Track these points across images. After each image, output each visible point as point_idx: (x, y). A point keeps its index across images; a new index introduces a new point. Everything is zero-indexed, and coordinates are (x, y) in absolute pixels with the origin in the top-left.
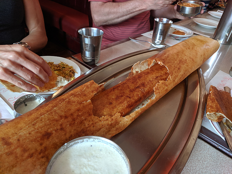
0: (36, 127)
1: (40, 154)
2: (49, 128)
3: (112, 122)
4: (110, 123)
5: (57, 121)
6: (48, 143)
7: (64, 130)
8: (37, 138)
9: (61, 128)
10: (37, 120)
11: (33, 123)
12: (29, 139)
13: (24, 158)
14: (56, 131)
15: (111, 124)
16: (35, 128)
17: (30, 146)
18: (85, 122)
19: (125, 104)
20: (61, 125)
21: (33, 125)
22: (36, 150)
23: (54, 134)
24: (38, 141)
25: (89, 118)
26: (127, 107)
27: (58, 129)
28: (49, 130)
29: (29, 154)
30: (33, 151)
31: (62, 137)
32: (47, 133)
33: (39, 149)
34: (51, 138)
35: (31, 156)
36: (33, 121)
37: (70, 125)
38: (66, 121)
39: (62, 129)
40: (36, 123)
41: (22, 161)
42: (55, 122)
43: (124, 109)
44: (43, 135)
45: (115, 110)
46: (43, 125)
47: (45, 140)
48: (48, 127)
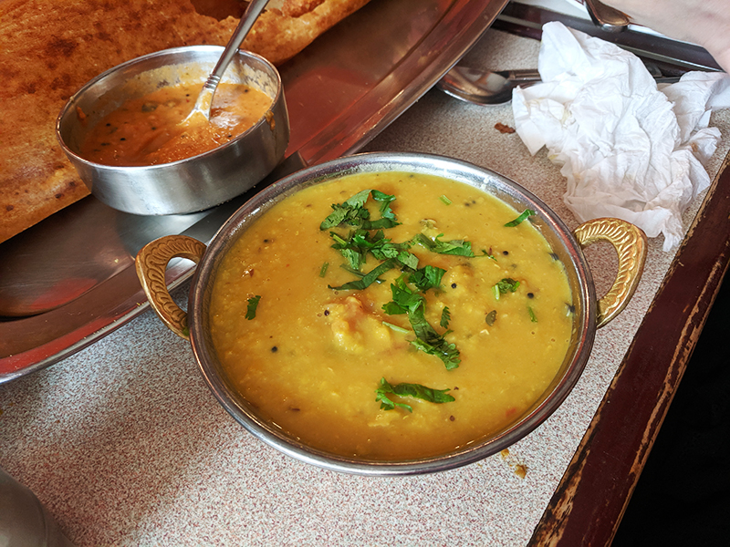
0: (23, 22)
1: (54, 88)
2: (62, 30)
5: (82, 13)
6: (70, 65)
7: (112, 41)
8: (35, 48)
9: (101, 34)
10: (22, 7)
11: (12, 13)
12: (11, 48)
13: (12, 90)
14: (85, 38)
16: (22, 25)
17: (19, 65)
18: (174, 27)
20: (98, 25)
21: (14, 17)
22: (41, 80)
23: (82, 47)
24: (39, 56)
25: (185, 18)
27: (91, 36)
28: (66, 35)
29: (24, 84)
30: (32, 78)
31: (111, 57)
32: (61, 41)
33: (48, 76)
34: (75, 57)
35: (31, 89)
36: (12, 9)
37: (127, 28)
38: (109, 16)
39: (103, 36)
40: (21, 14)
41: (8, 97)
42: (79, 17)
44: (48, 44)
46: (43, 20)
47: (61, 59)
48: (59, 25)
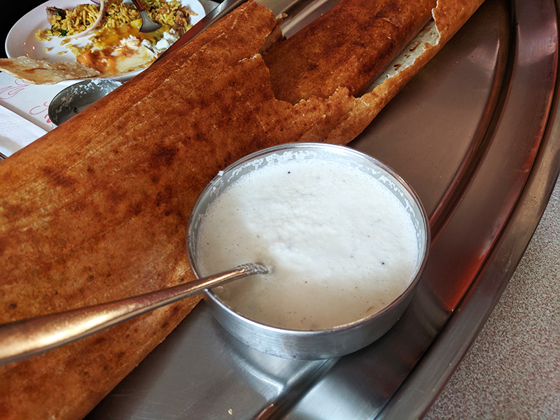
0: (128, 134)
1: (158, 205)
2: (164, 136)
3: (329, 114)
4: (324, 116)
5: (181, 114)
6: (171, 175)
7: (207, 140)
8: (140, 162)
9: (198, 135)
10: (126, 114)
11: (116, 124)
12: (118, 166)
13: (120, 215)
14: (184, 142)
15: (328, 120)
16: (127, 137)
17: (126, 185)
18: (258, 117)
19: (354, 64)
20: (196, 126)
21: (119, 128)
22: (146, 196)
23: (181, 152)
24: (144, 171)
25: (266, 106)
26: (360, 72)
27: (189, 138)
28: (167, 141)
29: (130, 206)
30: (137, 197)
31: (206, 158)
32: (163, 149)
33: (152, 191)
34: (176, 164)
35: (136, 210)
36: (116, 119)
37: (220, 125)
38: (205, 114)
39: (200, 137)
40: (125, 124)
41: (117, 224)
42: (178, 119)
43: (352, 77)
44: (152, 155)
45: (329, 81)
46: (147, 128)
47: (164, 169)
48: (161, 131)
